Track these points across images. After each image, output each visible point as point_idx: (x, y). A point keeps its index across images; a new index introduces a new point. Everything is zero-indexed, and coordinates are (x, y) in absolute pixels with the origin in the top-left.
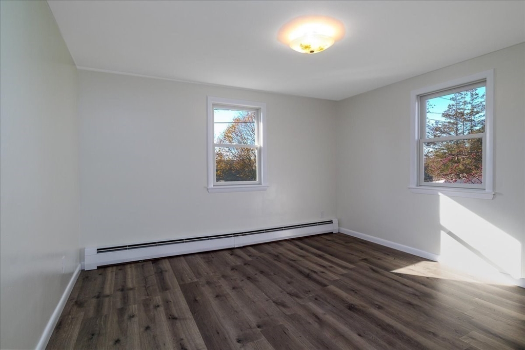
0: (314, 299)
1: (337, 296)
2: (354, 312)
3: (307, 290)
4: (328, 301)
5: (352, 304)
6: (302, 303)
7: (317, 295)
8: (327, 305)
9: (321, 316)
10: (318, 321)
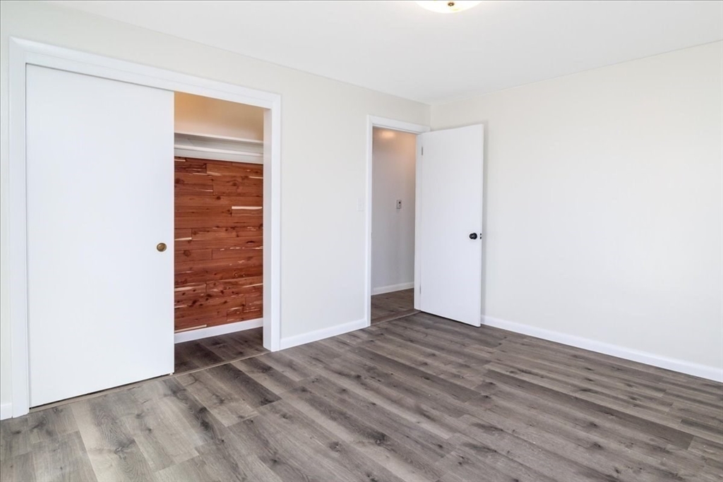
0: (444, 446)
1: (406, 460)
2: (377, 432)
3: (467, 467)
4: (419, 446)
5: (379, 445)
6: (457, 435)
7: (442, 456)
8: (420, 437)
9: (422, 419)
10: (425, 413)
